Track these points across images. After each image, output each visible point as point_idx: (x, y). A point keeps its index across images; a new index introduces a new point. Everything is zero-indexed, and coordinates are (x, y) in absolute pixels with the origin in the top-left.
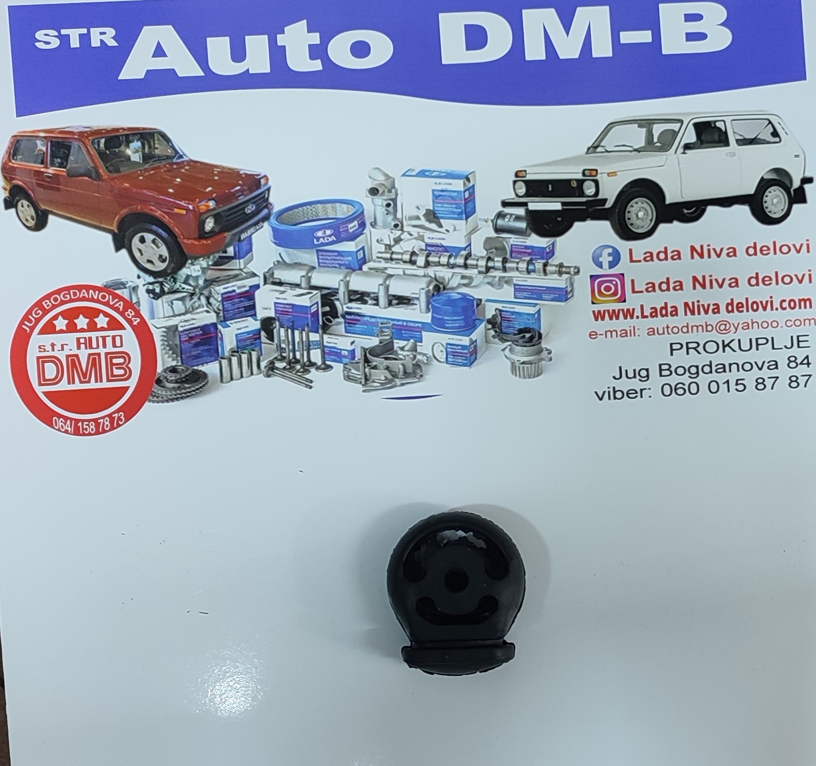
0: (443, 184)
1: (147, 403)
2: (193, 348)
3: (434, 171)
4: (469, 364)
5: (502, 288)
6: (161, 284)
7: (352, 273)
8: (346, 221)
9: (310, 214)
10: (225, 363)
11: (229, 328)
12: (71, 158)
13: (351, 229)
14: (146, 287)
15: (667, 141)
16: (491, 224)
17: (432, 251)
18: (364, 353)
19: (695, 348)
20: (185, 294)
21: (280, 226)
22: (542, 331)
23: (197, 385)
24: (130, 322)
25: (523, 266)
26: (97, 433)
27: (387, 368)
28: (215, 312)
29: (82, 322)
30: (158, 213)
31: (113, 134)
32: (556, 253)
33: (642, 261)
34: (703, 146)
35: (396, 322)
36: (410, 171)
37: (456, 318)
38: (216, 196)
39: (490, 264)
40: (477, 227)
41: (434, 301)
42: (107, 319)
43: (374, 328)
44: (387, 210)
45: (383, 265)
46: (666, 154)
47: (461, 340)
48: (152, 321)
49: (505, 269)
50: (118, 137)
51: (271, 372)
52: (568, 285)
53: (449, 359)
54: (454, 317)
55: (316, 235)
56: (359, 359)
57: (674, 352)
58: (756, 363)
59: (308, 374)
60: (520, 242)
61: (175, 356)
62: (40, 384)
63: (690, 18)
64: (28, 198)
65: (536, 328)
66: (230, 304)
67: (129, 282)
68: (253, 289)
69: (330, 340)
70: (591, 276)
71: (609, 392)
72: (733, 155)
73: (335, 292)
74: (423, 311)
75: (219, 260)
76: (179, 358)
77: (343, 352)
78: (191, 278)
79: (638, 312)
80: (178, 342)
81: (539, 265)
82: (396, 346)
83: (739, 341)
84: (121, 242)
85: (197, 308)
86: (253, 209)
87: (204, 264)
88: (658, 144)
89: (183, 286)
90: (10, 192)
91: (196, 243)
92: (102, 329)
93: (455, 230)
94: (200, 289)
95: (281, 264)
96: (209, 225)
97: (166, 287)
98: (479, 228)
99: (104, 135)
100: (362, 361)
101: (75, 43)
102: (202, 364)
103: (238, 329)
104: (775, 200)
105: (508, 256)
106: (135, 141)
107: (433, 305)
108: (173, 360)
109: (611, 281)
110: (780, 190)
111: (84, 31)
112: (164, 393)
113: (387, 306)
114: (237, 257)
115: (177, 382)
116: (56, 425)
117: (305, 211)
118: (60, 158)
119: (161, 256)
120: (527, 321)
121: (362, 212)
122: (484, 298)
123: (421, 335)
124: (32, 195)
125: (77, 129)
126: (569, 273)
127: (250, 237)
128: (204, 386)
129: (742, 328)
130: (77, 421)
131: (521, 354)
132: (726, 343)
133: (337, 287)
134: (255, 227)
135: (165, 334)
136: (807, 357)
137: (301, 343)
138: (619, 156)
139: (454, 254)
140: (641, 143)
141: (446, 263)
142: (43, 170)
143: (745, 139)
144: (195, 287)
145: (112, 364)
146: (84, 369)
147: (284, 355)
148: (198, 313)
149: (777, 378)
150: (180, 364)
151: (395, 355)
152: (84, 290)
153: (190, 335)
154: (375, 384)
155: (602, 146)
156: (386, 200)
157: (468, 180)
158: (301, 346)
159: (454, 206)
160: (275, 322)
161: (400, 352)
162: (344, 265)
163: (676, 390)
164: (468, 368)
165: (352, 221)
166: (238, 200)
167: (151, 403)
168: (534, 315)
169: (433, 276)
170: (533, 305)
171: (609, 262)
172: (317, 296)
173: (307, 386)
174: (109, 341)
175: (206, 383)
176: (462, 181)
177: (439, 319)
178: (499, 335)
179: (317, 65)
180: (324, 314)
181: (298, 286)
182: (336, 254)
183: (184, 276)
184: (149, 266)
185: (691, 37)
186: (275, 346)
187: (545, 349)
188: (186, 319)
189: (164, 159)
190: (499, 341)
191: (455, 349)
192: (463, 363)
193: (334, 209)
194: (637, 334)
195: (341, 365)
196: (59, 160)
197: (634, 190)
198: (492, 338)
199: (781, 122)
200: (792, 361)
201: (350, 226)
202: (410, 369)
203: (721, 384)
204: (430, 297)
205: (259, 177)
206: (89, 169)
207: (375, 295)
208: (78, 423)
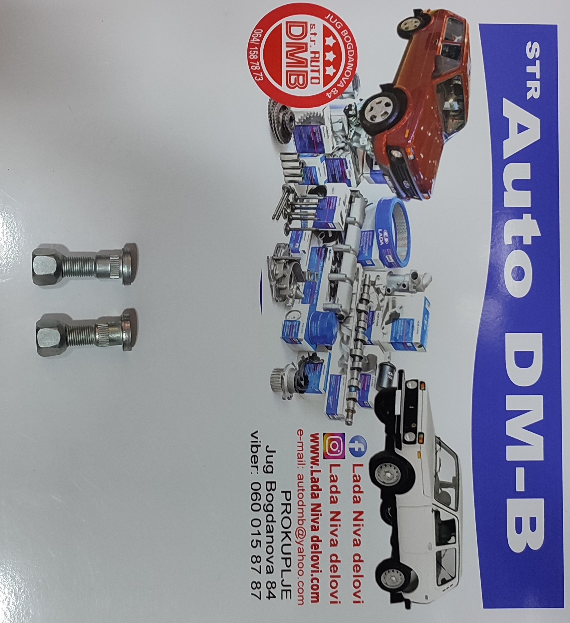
0: (418, 327)
1: (269, 98)
2: (307, 134)
3: (427, 321)
4: (284, 337)
5: (339, 366)
6: (355, 116)
7: (356, 256)
8: (394, 254)
9: (401, 228)
10: (295, 157)
11: (320, 162)
12: (449, 60)
13: (388, 257)
14: (353, 104)
16: (387, 361)
17: (369, 316)
18: (296, 259)
19: (286, 510)
20: (347, 132)
21: (393, 206)
22: (305, 394)
23: (280, 136)
24: (329, 91)
25: (355, 383)
26: (249, 60)
27: (284, 276)
28: (333, 153)
29: (331, 56)
30: (406, 118)
31: (464, 91)
32: (362, 408)
33: (354, 474)
34: (437, 525)
35: (317, 285)
36: (428, 304)
37: (318, 329)
38: (417, 160)
39: (357, 358)
40: (385, 350)
41: (332, 314)
42: (332, 75)
43: (314, 269)
44: (400, 284)
45: (361, 278)
46: (432, 498)
47: (302, 333)
48: (328, 107)
49: (352, 369)
50: (462, 94)
51: (286, 190)
52: (339, 416)
53: (288, 322)
54: (320, 329)
55: (385, 231)
56: (292, 255)
57: (284, 494)
58: (272, 557)
59: (283, 217)
60: (372, 381)
61: (302, 121)
62: (287, 23)
63: (533, 521)
64: (421, 27)
65: (309, 389)
66: (337, 164)
67: (358, 93)
68: (348, 182)
69: (307, 235)
70: (344, 434)
71: (257, 442)
72: (430, 548)
73: (342, 242)
74: (325, 305)
75: (370, 159)
76: (300, 124)
77: (298, 244)
78: (358, 137)
79: (315, 468)
80: (312, 124)
81: (355, 395)
82: (300, 284)
83: (290, 545)
84: (387, 89)
85: (336, 140)
86: (406, 186)
87: (368, 148)
88: (440, 491)
89: (353, 131)
90: (426, 14)
91: (384, 143)
92: (325, 71)
93: (384, 334)
94: (350, 143)
95: (365, 204)
96: (396, 154)
97: (353, 118)
98: (384, 352)
99: (463, 83)
100: (290, 258)
101: (529, 69)
102: (295, 141)
103: (319, 169)
104: (394, 578)
105: (362, 372)
107: (329, 313)
108: (299, 120)
109: (340, 449)
110: (401, 582)
111: (538, 77)
112: (276, 111)
113: (330, 279)
114: (372, 172)
115: (283, 121)
116: (256, 31)
117: (403, 224)
118: (449, 52)
119: (375, 117)
120: (313, 383)
121: (400, 266)
122: (333, 352)
123: (307, 303)
124: (424, 29)
125: (469, 66)
126: (347, 417)
127: (386, 183)
128: (279, 140)
129: (300, 548)
130: (259, 47)
131: (289, 377)
132: (289, 534)
133: (346, 244)
134: (393, 186)
135: (318, 115)
136: (274, 597)
137: (306, 214)
138: (433, 460)
139: (366, 332)
140: (441, 479)
141: (359, 325)
142: (441, 38)
143: (441, 558)
144: (351, 139)
145: (298, 76)
146: (296, 55)
147: (298, 201)
148: (333, 140)
149: (260, 573)
150: (296, 124)
151: (293, 283)
152: (353, 60)
153: (317, 133)
154: (273, 267)
155: (440, 449)
156: (408, 284)
157: (420, 346)
158: (304, 214)
159: (401, 334)
160: (322, 196)
161: (295, 286)
162: (362, 250)
163: (256, 493)
164: (281, 336)
165: (394, 258)
166: (413, 177)
167: (268, 101)
168: (318, 388)
169: (350, 315)
170: (325, 389)
171: (354, 449)
172: (341, 228)
173: (275, 216)
174: (316, 74)
175: (281, 143)
176: (419, 341)
177: (318, 318)
178: (304, 361)
179: (508, 241)
181: (348, 215)
182: (370, 245)
183: (360, 133)
184: (368, 107)
185: (519, 521)
186: (305, 195)
187: (291, 395)
188: (328, 131)
189: (445, 125)
190: (299, 361)
191: (296, 327)
192: (285, 333)
193: (403, 246)
194: (299, 466)
195: (288, 243)
196: (447, 51)
197: (407, 470)
198: (302, 356)
199: (452, 587)
200: (272, 585)
201: (390, 256)
202: (282, 293)
203: (258, 528)
204: (335, 312)
205: (429, 193)
206: (440, 71)
207: (338, 271)
208: (257, 47)
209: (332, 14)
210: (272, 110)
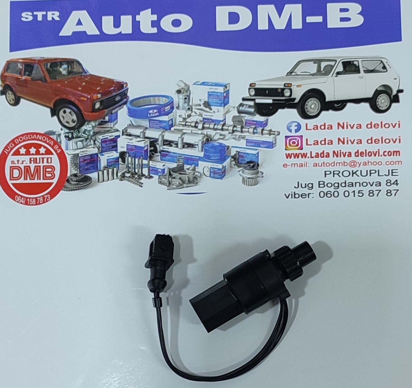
0: (213, 89)
1: (61, 191)
2: (85, 165)
3: (209, 83)
4: (221, 178)
5: (240, 141)
6: (72, 133)
7: (166, 131)
8: (164, 106)
9: (147, 102)
11: (104, 156)
12: (34, 72)
13: (166, 110)
14: (65, 134)
15: (328, 71)
16: (236, 109)
17: (206, 122)
18: (169, 171)
19: (338, 174)
20: (83, 139)
21: (132, 107)
22: (259, 163)
23: (86, 183)
24: (56, 151)
25: (251, 130)
26: (36, 204)
27: (180, 179)
28: (97, 148)
29: (33, 150)
30: (73, 99)
31: (54, 61)
32: (268, 124)
34: (346, 73)
35: (186, 156)
36: (197, 82)
37: (216, 155)
38: (102, 92)
39: (235, 129)
41: (206, 146)
42: (45, 150)
43: (175, 159)
44: (185, 101)
45: (181, 128)
46: (328, 77)
47: (218, 166)
48: (67, 151)
49: (242, 132)
50: (56, 63)
51: (123, 178)
52: (274, 140)
53: (211, 175)
55: (149, 112)
56: (166, 174)
57: (327, 175)
58: (369, 183)
59: (141, 180)
60: (250, 118)
61: (76, 168)
62: (11, 180)
63: (342, 10)
64: (12, 90)
65: (256, 160)
66: (105, 145)
67: (57, 132)
68: (116, 137)
69: (152, 164)
70: (286, 137)
71: (292, 195)
72: (362, 78)
73: (156, 140)
74: (199, 151)
75: (101, 123)
76: (78, 170)
77: (159, 170)
78: (87, 131)
79: (309, 155)
80: (78, 162)
81: (259, 130)
82: (185, 168)
83: (361, 171)
84: (54, 112)
85: (89, 146)
86: (119, 99)
87: (94, 124)
88: (323, 72)
89: (83, 134)
90: (4, 87)
91: (90, 114)
92: (42, 154)
93: (218, 111)
94: (91, 136)
95: (131, 126)
96: (97, 106)
97: (74, 135)
98: (230, 111)
99: (49, 61)
100: (168, 175)
101: (40, 18)
102: (90, 173)
103: (108, 157)
104: (383, 101)
105: (244, 125)
106: (65, 64)
107: (205, 149)
108: (76, 170)
109: (296, 139)
110: (385, 96)
111: (45, 13)
112: (70, 186)
113: (182, 148)
114: (110, 122)
115: (76, 181)
116: (17, 199)
117: (144, 100)
118: (29, 72)
119: (73, 120)
121: (173, 102)
122: (231, 145)
123: (198, 163)
124: (14, 89)
125: (37, 58)
126: (274, 134)
127: (117, 112)
129: (363, 164)
130: (27, 198)
131: (248, 174)
132: (354, 172)
133: (157, 137)
134: (119, 107)
135: (72, 158)
136: (396, 181)
137: (138, 165)
138: (303, 77)
139: (217, 123)
140: (315, 71)
141: (213, 128)
142: (20, 77)
143: (368, 70)
144: (88, 136)
145: (46, 171)
146: (32, 173)
147: (130, 170)
148: (89, 148)
149: (380, 191)
150: (79, 172)
151: (185, 172)
152: (35, 135)
153: (84, 159)
154: (174, 186)
155: (295, 72)
156: (184, 96)
157: (226, 87)
159: (218, 100)
160: (126, 154)
161: (187, 171)
162: (162, 127)
163: (327, 194)
164: (220, 180)
165: (167, 106)
166: (112, 94)
167: (63, 191)
168: (255, 155)
169: (206, 134)
170: (256, 150)
171: (295, 130)
172: (148, 142)
173: (140, 186)
174: (45, 160)
175: (91, 183)
176: (222, 88)
177: (208, 155)
178: (237, 164)
179: (155, 30)
180: (151, 151)
181: (139, 137)
182: (158, 122)
183: (83, 130)
184: (67, 124)
185: (342, 19)
186: (126, 166)
187: (260, 172)
188: (83, 151)
189: (78, 74)
190: (237, 167)
191: (214, 170)
192: (219, 177)
193: (159, 100)
194: (307, 166)
195: (157, 176)
196: (28, 73)
197: (310, 94)
198: (234, 166)
199: (387, 62)
200: (388, 182)
201: (166, 108)
202: (191, 179)
203: (350, 193)
204: (203, 144)
205: (123, 83)
206: (41, 77)
207: (177, 142)
208: (27, 199)
209: (4, 150)
210: (69, 189)
